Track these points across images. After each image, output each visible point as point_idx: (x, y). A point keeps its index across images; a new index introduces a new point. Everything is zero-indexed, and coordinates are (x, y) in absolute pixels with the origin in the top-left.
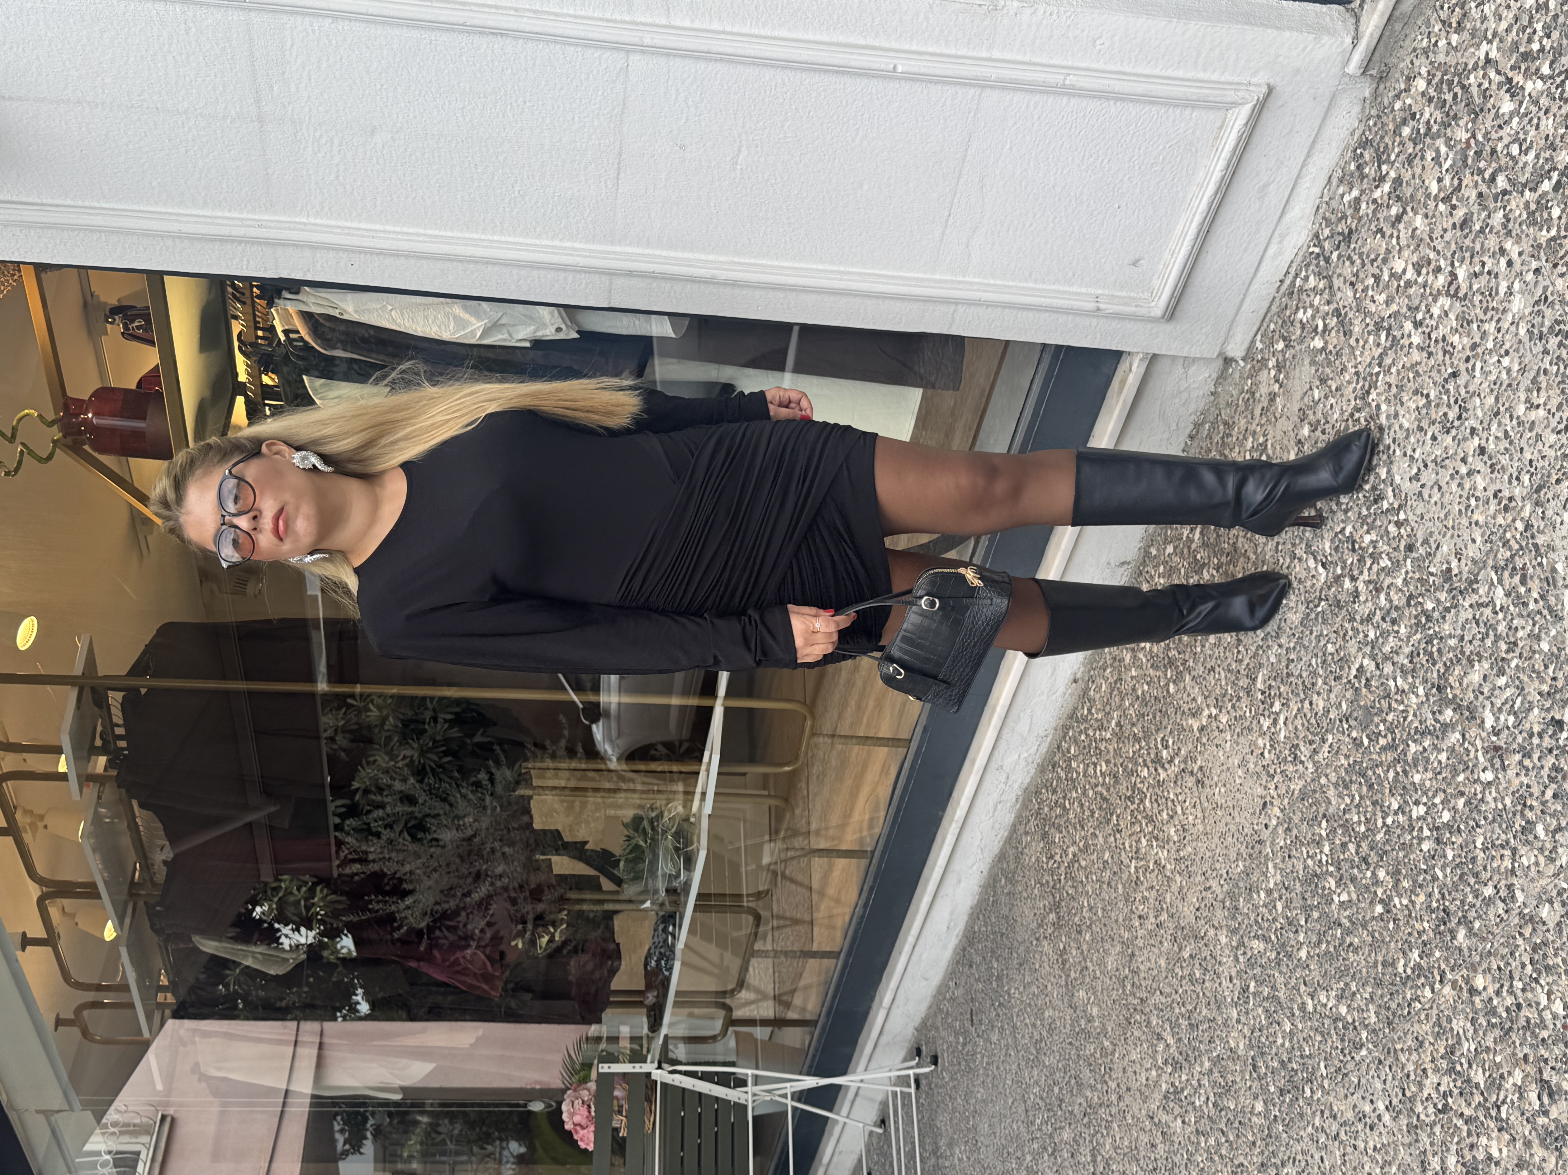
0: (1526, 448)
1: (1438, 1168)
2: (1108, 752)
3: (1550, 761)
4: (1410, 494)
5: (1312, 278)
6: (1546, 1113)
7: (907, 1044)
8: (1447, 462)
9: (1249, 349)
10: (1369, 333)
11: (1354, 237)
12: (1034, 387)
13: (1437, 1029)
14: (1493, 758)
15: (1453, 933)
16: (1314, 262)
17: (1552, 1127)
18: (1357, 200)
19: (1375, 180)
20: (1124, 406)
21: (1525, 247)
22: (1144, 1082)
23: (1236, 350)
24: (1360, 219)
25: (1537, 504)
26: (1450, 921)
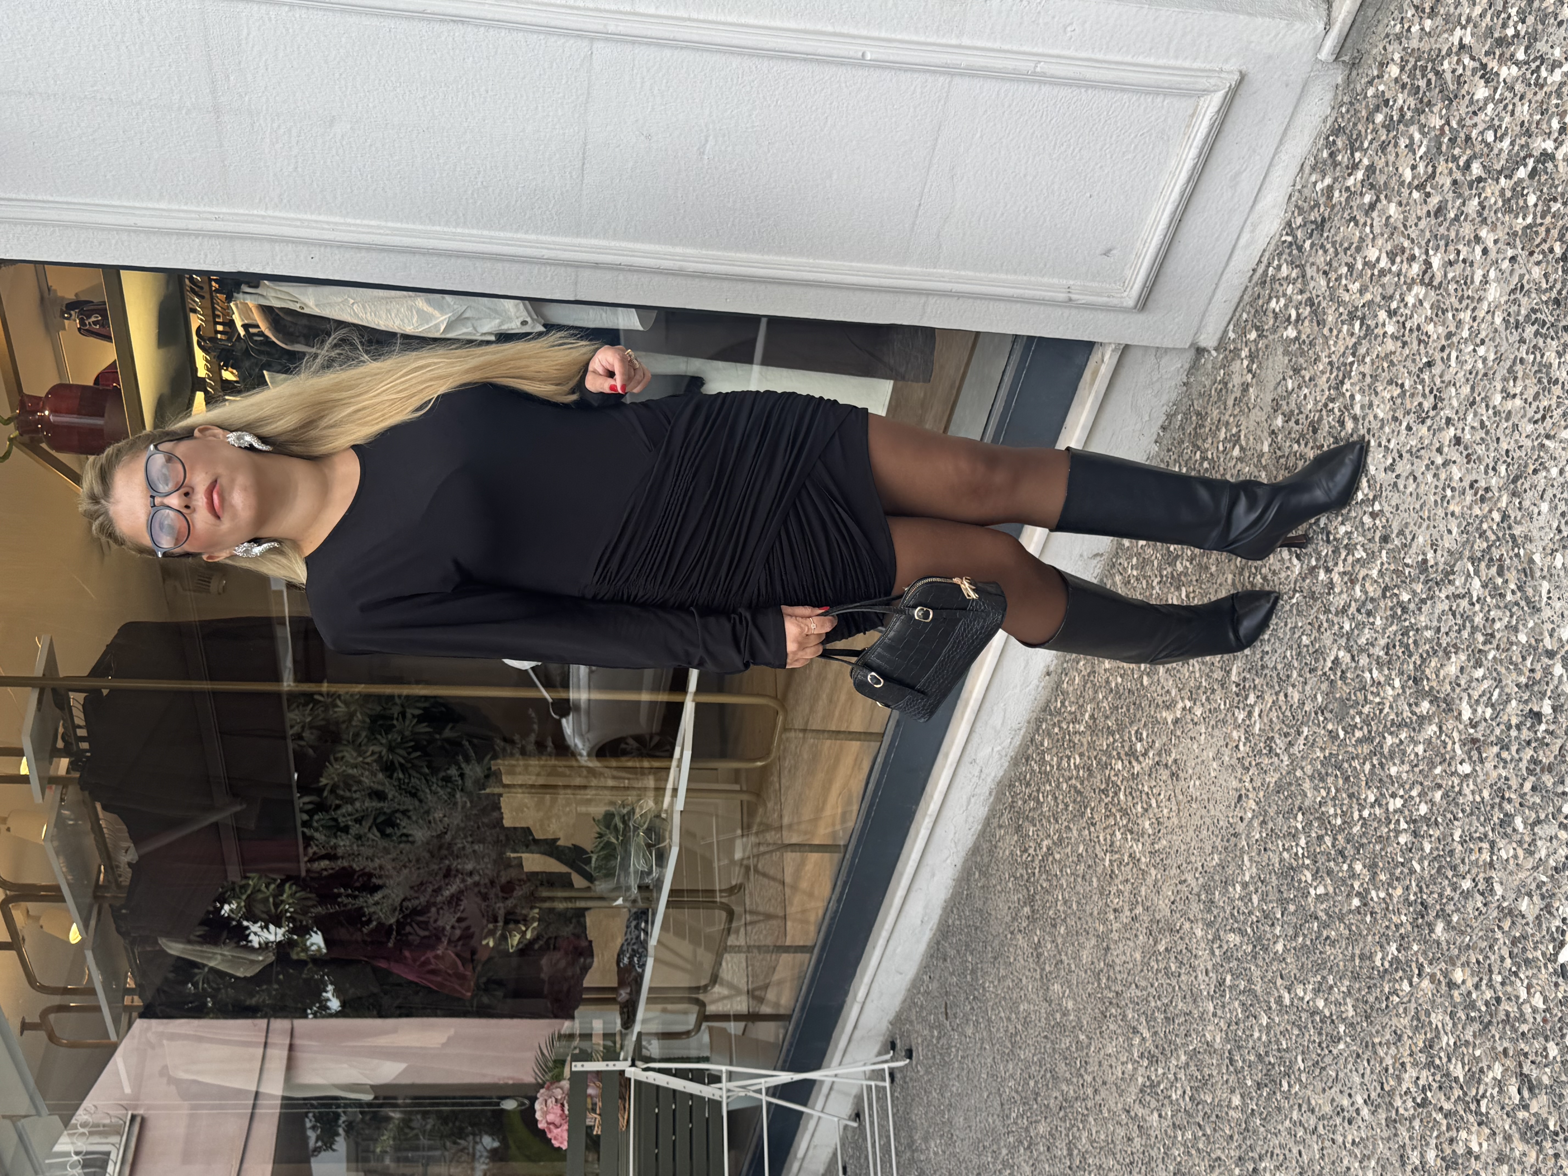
0: (1502, 438)
1: (1417, 1162)
2: (1082, 745)
3: (1528, 753)
4: (1385, 485)
5: (1284, 266)
6: (1526, 1107)
7: (881, 1038)
8: (1422, 452)
9: (1221, 339)
10: (1343, 323)
11: (1327, 226)
12: (1006, 379)
13: (1415, 1023)
14: (1471, 750)
15: (1431, 927)
16: (1287, 251)
17: (1533, 1121)
18: (1330, 188)
19: (1348, 168)
20: (1096, 397)
21: (1501, 234)
22: (1120, 1075)
23: (1209, 340)
24: (1333, 206)
25: (1514, 494)
26: (1428, 914)
